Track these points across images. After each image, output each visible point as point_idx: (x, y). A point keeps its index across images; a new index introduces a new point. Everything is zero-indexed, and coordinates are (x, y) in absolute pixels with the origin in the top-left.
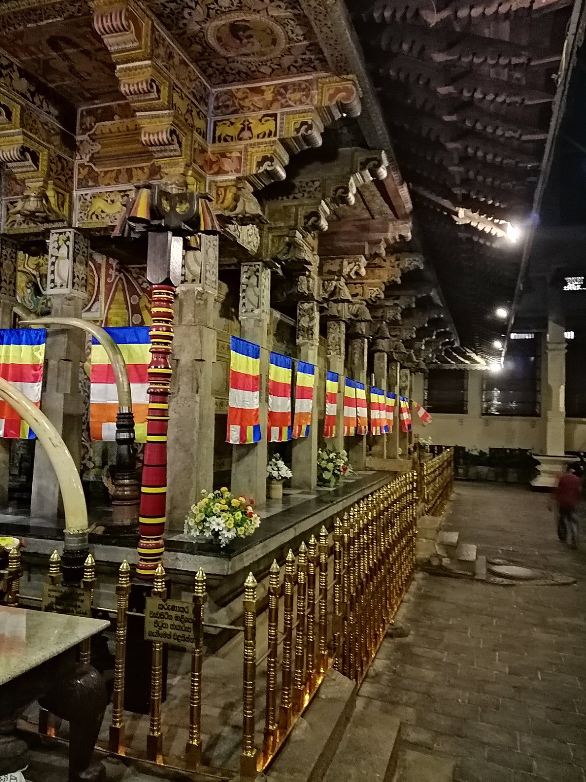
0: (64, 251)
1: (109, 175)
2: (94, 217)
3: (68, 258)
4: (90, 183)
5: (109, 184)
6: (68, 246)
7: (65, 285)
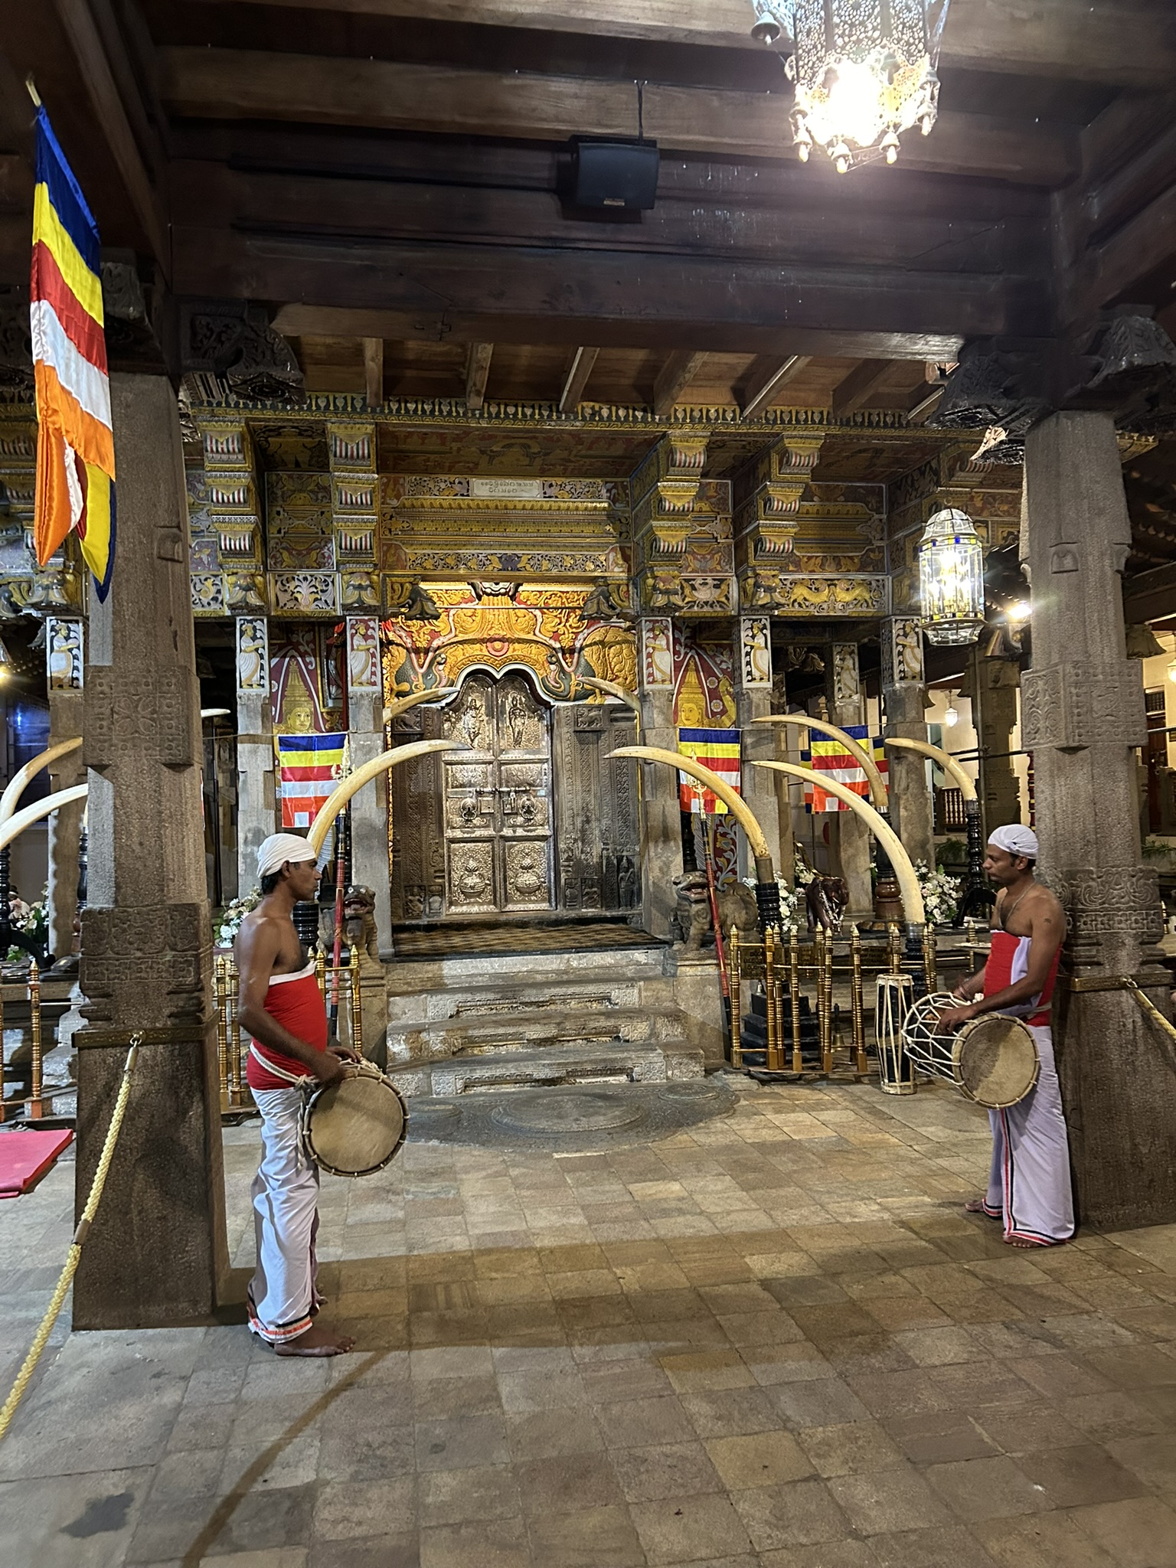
0: (760, 640)
1: (813, 560)
2: (796, 604)
3: (766, 648)
4: (791, 568)
5: (813, 571)
6: (765, 635)
7: (766, 678)
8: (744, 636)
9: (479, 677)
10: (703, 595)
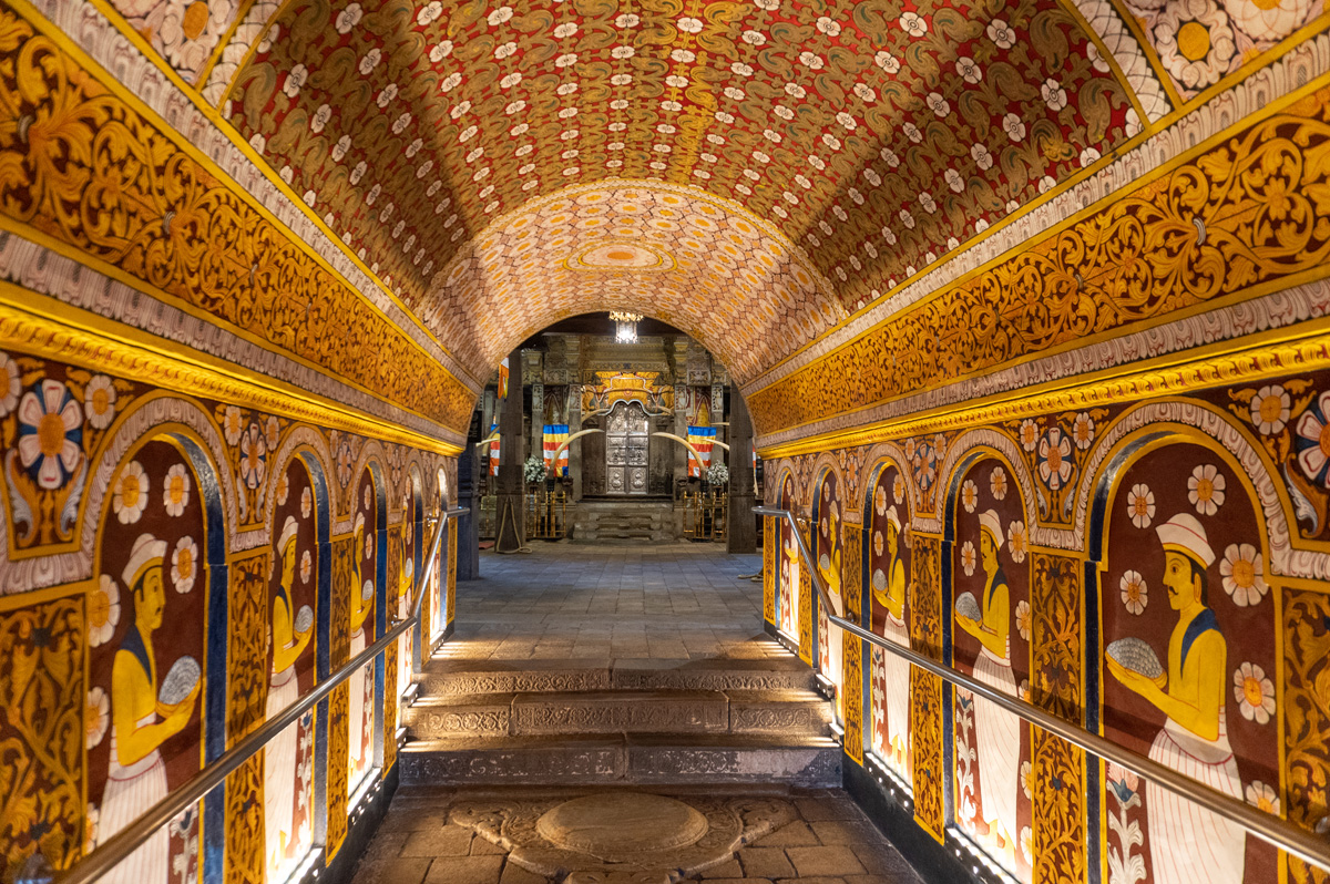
3: (721, 397)
6: (721, 393)
7: (720, 408)
8: (713, 393)
9: (621, 404)
10: (698, 377)
